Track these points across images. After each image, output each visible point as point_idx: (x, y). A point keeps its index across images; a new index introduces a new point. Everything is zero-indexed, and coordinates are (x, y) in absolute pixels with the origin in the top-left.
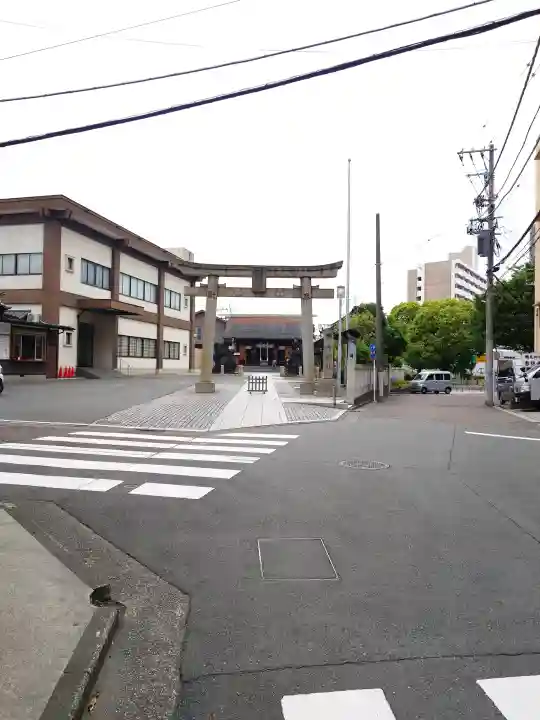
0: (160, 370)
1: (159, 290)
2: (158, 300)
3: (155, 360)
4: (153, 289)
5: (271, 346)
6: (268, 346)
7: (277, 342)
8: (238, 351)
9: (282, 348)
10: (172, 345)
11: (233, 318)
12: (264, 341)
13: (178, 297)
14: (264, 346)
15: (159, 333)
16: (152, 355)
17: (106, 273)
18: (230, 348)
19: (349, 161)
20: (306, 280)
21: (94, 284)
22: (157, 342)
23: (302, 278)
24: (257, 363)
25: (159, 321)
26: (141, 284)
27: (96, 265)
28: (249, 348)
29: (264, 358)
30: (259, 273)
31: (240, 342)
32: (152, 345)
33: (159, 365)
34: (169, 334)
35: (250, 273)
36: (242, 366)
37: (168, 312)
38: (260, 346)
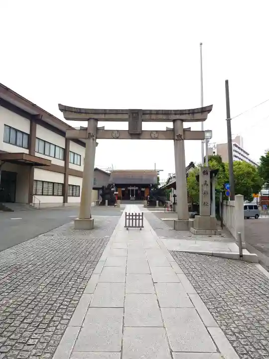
0: (66, 204)
1: (66, 152)
2: (65, 158)
3: (62, 197)
4: (61, 151)
5: (137, 188)
6: (135, 188)
7: (140, 186)
8: (117, 191)
9: (143, 189)
10: (74, 187)
11: (114, 172)
12: (133, 185)
13: (79, 157)
14: (133, 188)
15: (66, 179)
16: (60, 193)
17: (25, 137)
18: (112, 189)
19: (201, 44)
20: (179, 122)
21: (16, 144)
22: (64, 185)
23: (174, 121)
24: (129, 199)
25: (66, 171)
26: (52, 147)
27: (17, 131)
28: (124, 189)
29: (133, 196)
30: (136, 117)
31: (118, 186)
32: (61, 187)
33: (65, 201)
34: (73, 180)
35: (126, 116)
36: (119, 201)
37: (71, 166)
38: (130, 188)
